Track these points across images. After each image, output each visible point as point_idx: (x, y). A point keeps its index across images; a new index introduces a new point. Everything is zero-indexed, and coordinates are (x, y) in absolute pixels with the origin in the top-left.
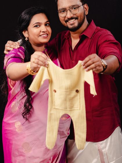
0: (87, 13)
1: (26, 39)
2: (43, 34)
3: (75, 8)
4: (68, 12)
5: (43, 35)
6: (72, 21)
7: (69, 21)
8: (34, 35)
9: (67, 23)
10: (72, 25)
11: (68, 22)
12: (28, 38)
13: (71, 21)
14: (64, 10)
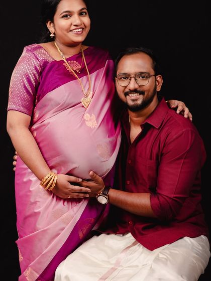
0: (159, 89)
1: (52, 35)
2: (76, 29)
3: (143, 77)
4: (133, 80)
5: (75, 31)
6: (134, 96)
7: (130, 95)
8: (62, 29)
9: (127, 97)
10: (133, 100)
11: (128, 95)
12: (54, 34)
13: (132, 95)
14: (127, 76)
